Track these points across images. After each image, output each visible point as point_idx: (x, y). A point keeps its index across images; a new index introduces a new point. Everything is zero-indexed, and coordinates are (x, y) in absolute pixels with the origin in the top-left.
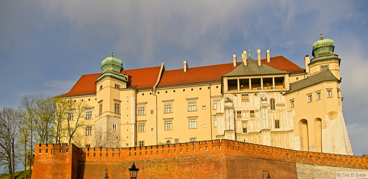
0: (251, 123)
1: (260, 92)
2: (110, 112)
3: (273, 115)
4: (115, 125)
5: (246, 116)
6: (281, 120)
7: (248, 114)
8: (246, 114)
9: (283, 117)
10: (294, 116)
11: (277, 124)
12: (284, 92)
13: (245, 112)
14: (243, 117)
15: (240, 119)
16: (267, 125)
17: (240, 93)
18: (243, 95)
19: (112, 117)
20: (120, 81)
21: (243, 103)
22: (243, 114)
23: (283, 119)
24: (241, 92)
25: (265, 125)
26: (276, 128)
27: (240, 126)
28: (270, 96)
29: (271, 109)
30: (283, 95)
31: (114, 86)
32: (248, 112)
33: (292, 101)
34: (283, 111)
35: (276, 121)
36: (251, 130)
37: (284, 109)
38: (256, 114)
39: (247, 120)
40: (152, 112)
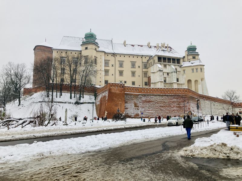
1: (171, 65)
6: (179, 78)
10: (185, 77)
14: (164, 75)
20: (97, 47)
21: (164, 69)
24: (163, 63)
26: (177, 81)
28: (175, 67)
30: (180, 67)
31: (95, 49)
32: (166, 73)
34: (180, 74)
38: (169, 74)
39: (166, 77)
40: (113, 66)
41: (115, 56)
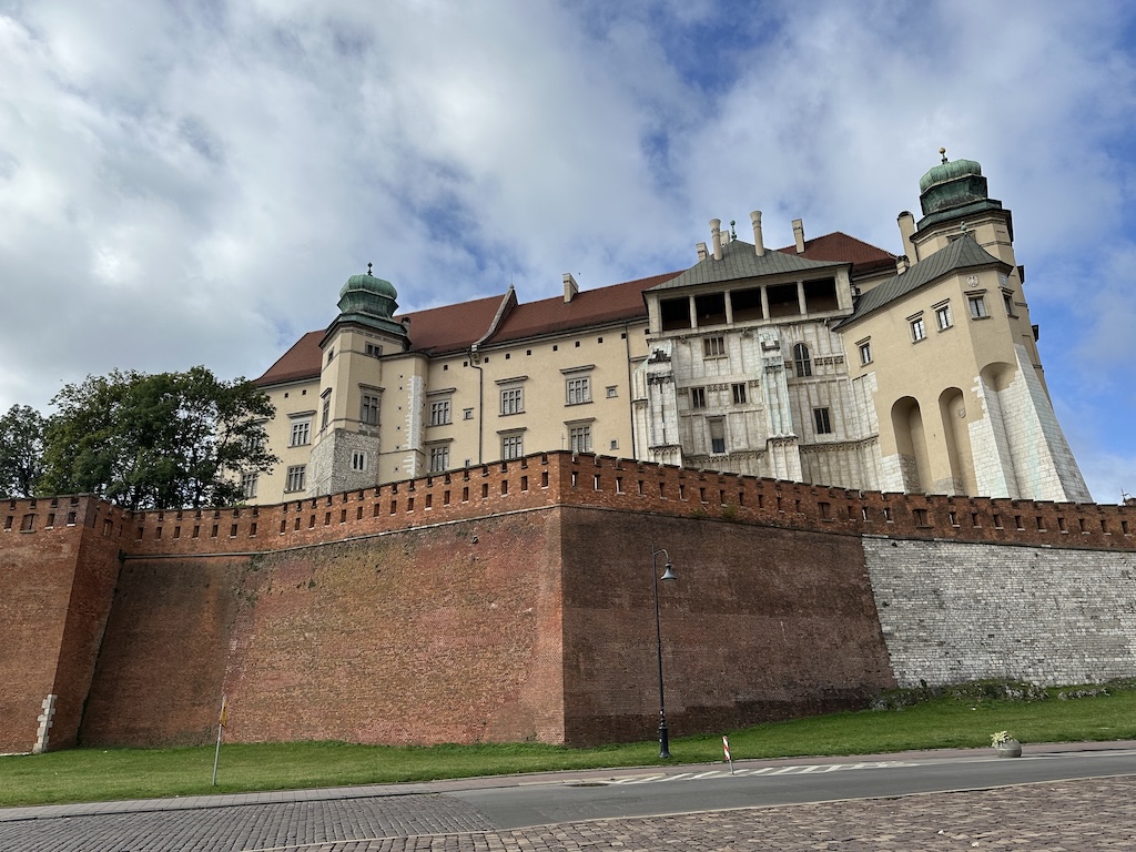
0: (738, 421)
1: (761, 327)
2: (346, 419)
3: (805, 393)
4: (362, 457)
5: (719, 403)
6: (834, 406)
7: (727, 395)
8: (718, 397)
9: (841, 397)
10: (875, 389)
11: (823, 420)
12: (838, 323)
13: (715, 390)
14: (711, 404)
15: (703, 413)
16: (787, 424)
17: (697, 335)
18: (706, 342)
19: (350, 433)
20: (382, 338)
21: (709, 364)
22: (711, 397)
23: (841, 404)
24: (703, 330)
25: (778, 425)
26: (820, 431)
27: (703, 435)
28: (794, 337)
29: (800, 375)
30: (833, 330)
31: (363, 350)
32: (726, 389)
33: (864, 346)
34: (838, 379)
35: (817, 411)
36: (739, 444)
37: (840, 371)
38: (751, 394)
39: (725, 413)
40: (468, 413)
41: (482, 364)
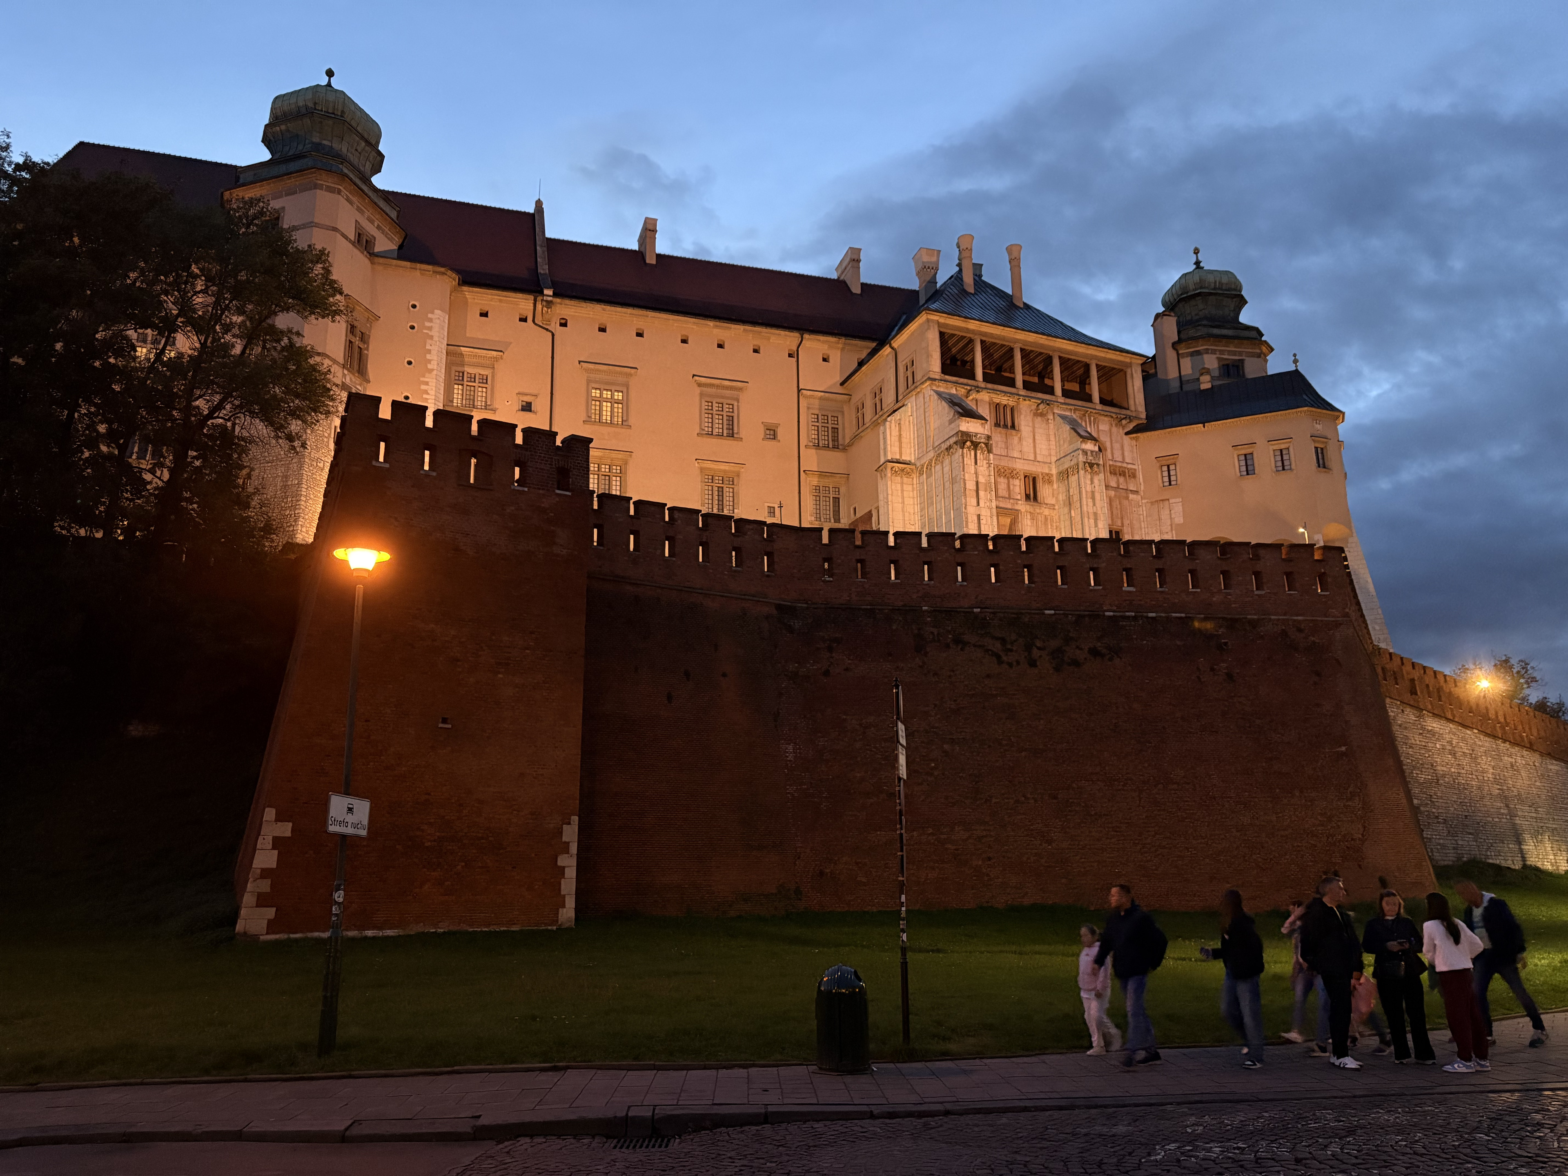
0: (1029, 522)
1: (1058, 406)
2: (328, 357)
5: (1009, 493)
6: (1125, 529)
7: (1018, 485)
8: (1009, 486)
9: (1131, 521)
10: (1179, 520)
13: (1005, 476)
14: (1000, 493)
17: (988, 394)
18: (996, 406)
20: (377, 222)
21: (997, 436)
22: (1000, 483)
23: (1132, 528)
24: (994, 389)
30: (1126, 435)
31: (352, 234)
33: (1167, 464)
34: (1131, 496)
37: (1132, 486)
38: (1044, 492)
39: (1016, 508)
40: (527, 407)
41: (555, 326)
